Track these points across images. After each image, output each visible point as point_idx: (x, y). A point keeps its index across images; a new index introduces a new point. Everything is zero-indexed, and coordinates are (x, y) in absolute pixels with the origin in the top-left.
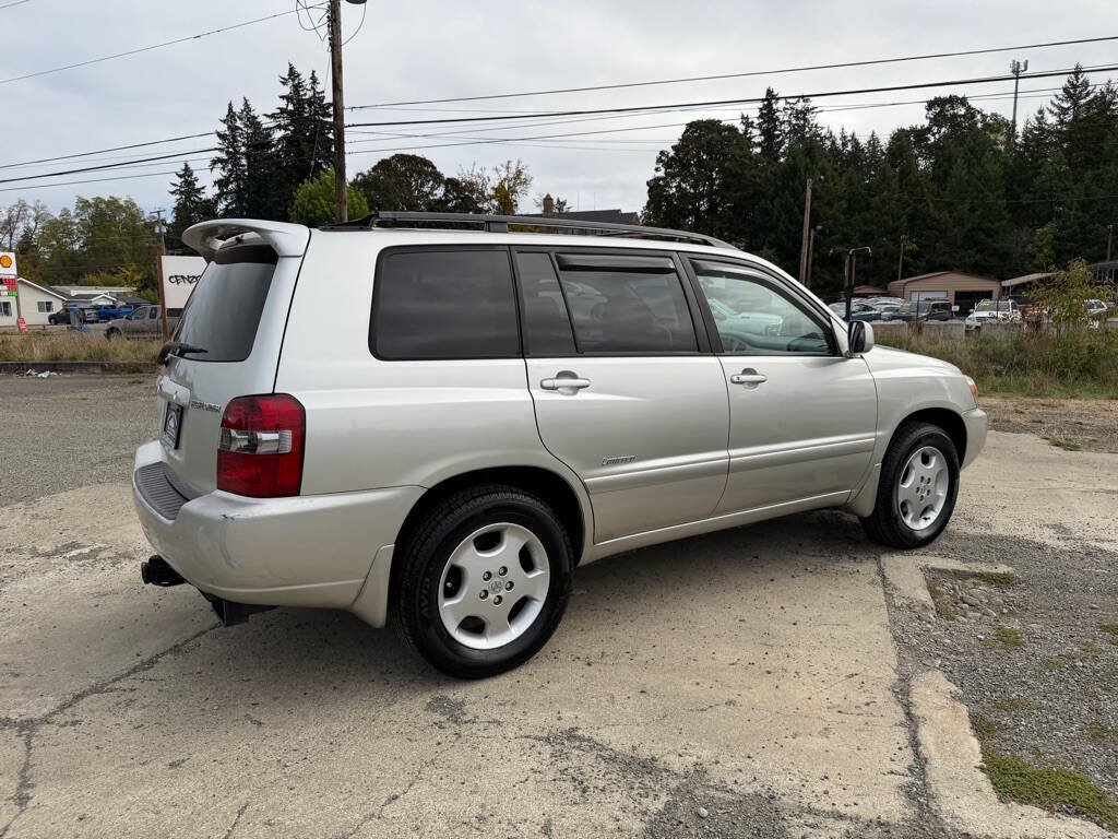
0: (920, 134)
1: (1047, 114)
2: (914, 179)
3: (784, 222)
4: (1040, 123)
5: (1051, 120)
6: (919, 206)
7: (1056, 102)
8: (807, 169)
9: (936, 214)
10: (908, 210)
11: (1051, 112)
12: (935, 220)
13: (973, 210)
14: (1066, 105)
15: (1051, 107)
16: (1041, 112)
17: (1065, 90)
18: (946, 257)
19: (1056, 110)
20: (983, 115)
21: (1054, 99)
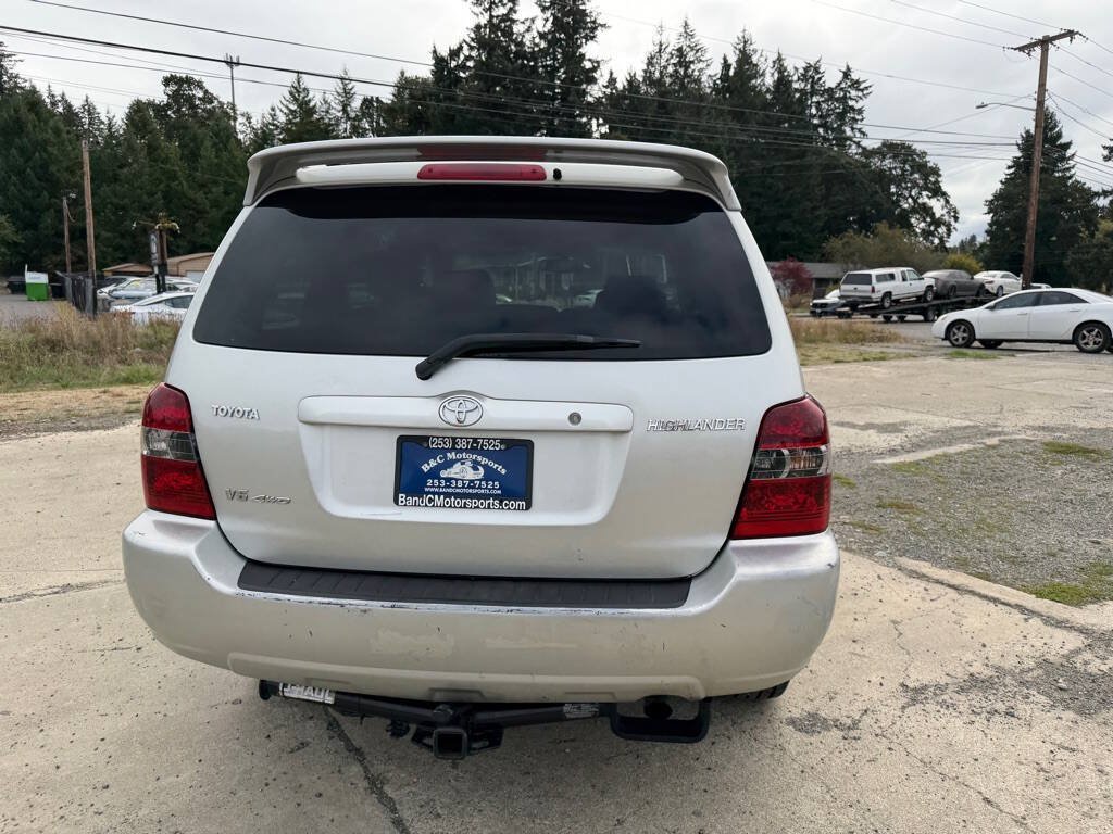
0: (160, 110)
1: (278, 112)
2: (163, 156)
3: (15, 185)
4: (273, 119)
5: (282, 118)
6: (173, 184)
7: (285, 103)
8: (35, 126)
9: (191, 193)
10: (162, 186)
11: (281, 111)
12: (191, 200)
13: (226, 193)
14: (293, 107)
15: (281, 106)
16: (273, 109)
17: (291, 93)
18: (207, 239)
19: (286, 111)
20: (219, 102)
21: (283, 100)
